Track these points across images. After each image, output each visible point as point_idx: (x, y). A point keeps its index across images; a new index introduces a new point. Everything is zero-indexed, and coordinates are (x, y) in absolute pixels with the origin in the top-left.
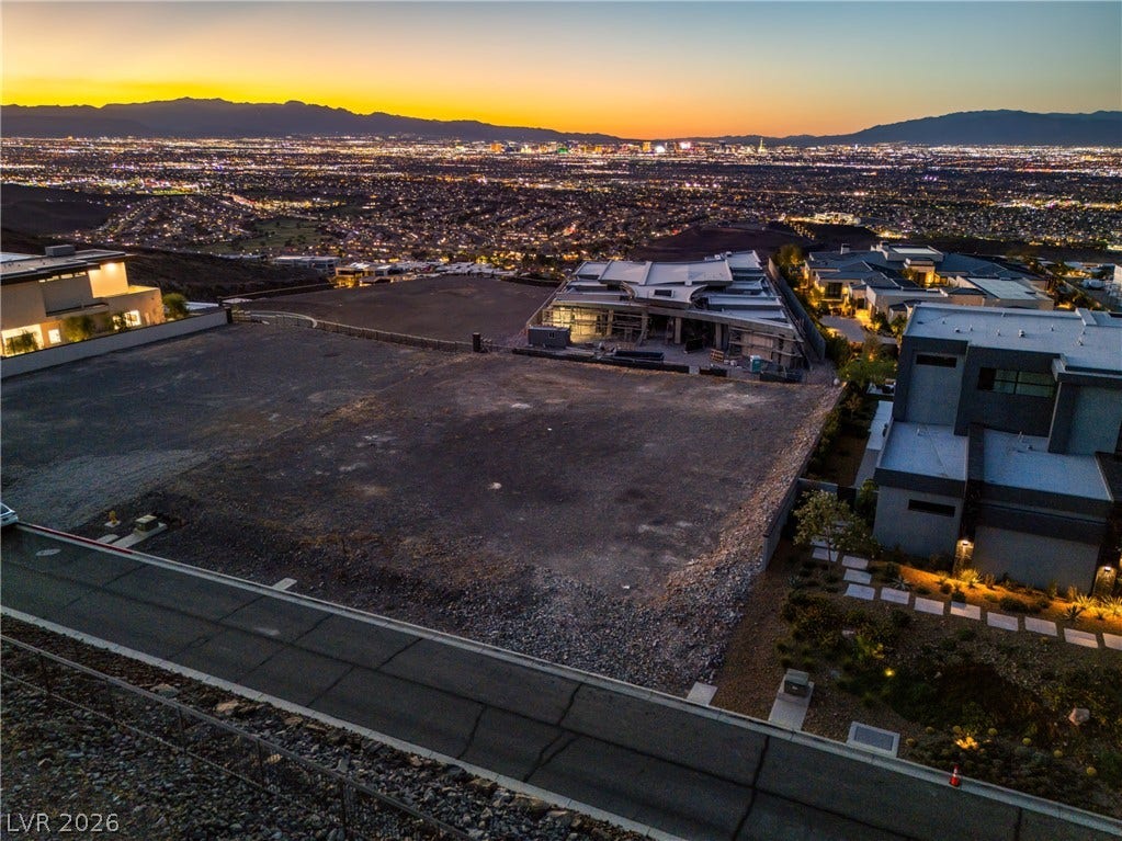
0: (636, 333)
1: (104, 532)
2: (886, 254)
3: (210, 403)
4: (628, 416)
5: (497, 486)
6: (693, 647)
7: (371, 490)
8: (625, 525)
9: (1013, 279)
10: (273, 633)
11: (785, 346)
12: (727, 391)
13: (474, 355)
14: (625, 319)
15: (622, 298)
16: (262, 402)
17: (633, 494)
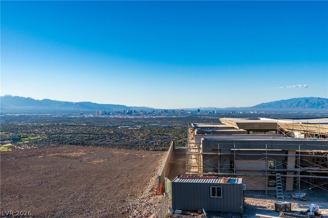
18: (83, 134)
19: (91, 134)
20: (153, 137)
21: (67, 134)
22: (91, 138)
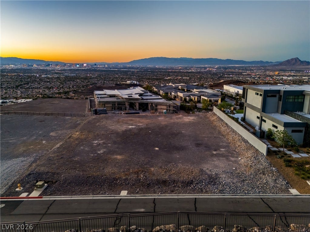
0: (126, 108)
1: (19, 193)
2: (174, 85)
4: (167, 125)
5: (157, 149)
6: (276, 180)
7: (118, 157)
8: (208, 153)
9: (206, 89)
10: (142, 210)
11: (171, 107)
12: (182, 117)
14: (120, 104)
15: (117, 99)
16: (32, 138)
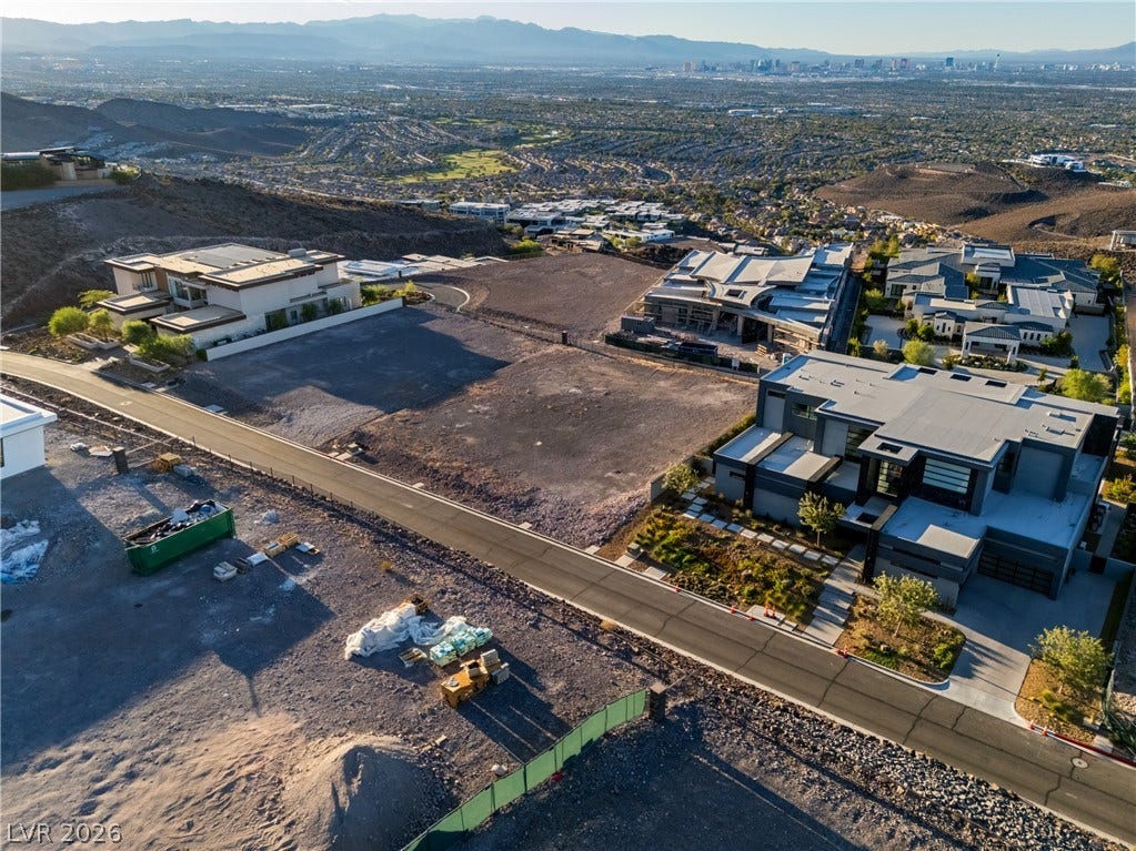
0: (707, 325)
1: (331, 450)
3: (389, 373)
4: (639, 404)
5: (539, 443)
6: (598, 531)
7: (470, 440)
8: (599, 472)
9: (1058, 291)
10: (410, 506)
12: (718, 390)
13: (560, 347)
14: (699, 312)
15: (703, 295)
16: (419, 375)
17: (615, 455)
18: (647, 129)
19: (664, 130)
20: (802, 143)
21: (612, 129)
22: (662, 139)
